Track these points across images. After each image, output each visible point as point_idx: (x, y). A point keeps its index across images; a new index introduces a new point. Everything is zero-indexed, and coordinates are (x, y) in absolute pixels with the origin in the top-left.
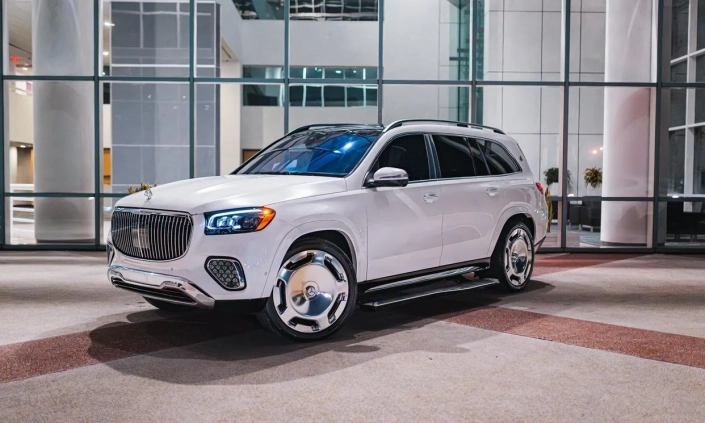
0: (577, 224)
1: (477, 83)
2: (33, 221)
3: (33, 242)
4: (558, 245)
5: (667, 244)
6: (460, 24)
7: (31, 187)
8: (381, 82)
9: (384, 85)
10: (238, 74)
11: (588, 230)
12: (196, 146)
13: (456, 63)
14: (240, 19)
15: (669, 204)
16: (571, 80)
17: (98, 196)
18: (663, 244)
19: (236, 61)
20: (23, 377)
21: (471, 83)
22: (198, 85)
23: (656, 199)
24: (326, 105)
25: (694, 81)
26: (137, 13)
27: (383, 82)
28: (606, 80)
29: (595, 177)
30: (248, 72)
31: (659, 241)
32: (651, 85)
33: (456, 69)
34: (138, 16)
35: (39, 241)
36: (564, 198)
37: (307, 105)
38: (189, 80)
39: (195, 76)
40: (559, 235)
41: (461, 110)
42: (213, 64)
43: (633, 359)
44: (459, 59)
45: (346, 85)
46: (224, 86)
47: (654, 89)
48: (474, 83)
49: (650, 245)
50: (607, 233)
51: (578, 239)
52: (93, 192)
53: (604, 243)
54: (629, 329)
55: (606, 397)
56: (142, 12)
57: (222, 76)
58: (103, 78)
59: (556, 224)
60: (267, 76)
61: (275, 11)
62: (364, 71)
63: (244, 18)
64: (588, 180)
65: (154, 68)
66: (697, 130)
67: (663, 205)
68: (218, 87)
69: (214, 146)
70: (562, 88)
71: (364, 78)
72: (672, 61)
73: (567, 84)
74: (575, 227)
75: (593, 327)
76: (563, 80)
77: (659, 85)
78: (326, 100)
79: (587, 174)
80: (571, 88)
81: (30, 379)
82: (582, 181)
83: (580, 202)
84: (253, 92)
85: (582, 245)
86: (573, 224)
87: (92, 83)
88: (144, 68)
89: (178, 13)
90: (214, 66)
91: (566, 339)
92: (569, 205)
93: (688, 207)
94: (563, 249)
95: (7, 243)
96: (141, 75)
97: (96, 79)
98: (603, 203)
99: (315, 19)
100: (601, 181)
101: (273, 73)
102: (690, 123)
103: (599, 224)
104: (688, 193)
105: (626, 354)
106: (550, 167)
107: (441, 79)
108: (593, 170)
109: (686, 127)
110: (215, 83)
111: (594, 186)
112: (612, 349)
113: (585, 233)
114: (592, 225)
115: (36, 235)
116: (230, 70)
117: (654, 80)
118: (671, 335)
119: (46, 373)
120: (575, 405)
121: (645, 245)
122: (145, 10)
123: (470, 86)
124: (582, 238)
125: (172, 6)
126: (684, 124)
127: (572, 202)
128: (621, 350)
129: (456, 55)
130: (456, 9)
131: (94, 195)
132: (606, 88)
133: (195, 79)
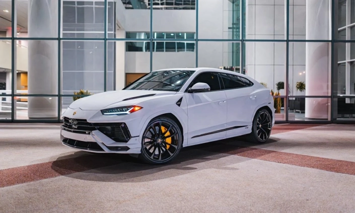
0: (293, 110)
1: (244, 41)
2: (27, 108)
3: (27, 118)
4: (284, 119)
5: (338, 119)
6: (233, 11)
7: (26, 92)
8: (197, 40)
9: (199, 42)
10: (124, 37)
11: (299, 112)
12: (107, 71)
13: (231, 30)
14: (125, 8)
15: (338, 99)
16: (290, 39)
17: (60, 96)
18: (336, 119)
19: (123, 29)
20: (37, 180)
21: (241, 41)
22: (108, 42)
23: (333, 96)
24: (166, 51)
25: (349, 39)
26: (74, 6)
27: (198, 40)
28: (307, 39)
29: (301, 86)
30: (129, 35)
31: (334, 117)
32: (328, 41)
33: (231, 33)
34: (75, 7)
35: (30, 118)
36: (287, 97)
37: (156, 51)
40: (285, 114)
41: (234, 54)
42: (112, 31)
44: (233, 28)
45: (176, 41)
46: (117, 42)
47: (330, 43)
49: (329, 119)
50: (308, 114)
51: (294, 117)
52: (57, 94)
53: (307, 118)
54: (321, 158)
56: (76, 5)
57: (117, 38)
58: (62, 39)
59: (283, 110)
60: (137, 38)
61: (141, 5)
62: (185, 34)
63: (126, 8)
64: (298, 88)
65: (83, 34)
66: (351, 63)
67: (336, 99)
68: (115, 43)
69: (113, 71)
70: (286, 42)
71: (185, 38)
72: (339, 29)
73: (288, 41)
74: (291, 111)
76: (286, 39)
77: (333, 41)
78: (166, 48)
79: (298, 85)
80: (290, 43)
81: (40, 181)
82: (295, 88)
83: (294, 99)
84: (130, 45)
85: (296, 119)
86: (291, 109)
87: (57, 41)
88: (77, 33)
89: (94, 6)
90: (113, 32)
91: (291, 163)
92: (289, 100)
93: (348, 101)
94: (287, 121)
95: (15, 119)
96: (76, 37)
97: (59, 39)
98: (306, 99)
99: (162, 9)
100: (305, 89)
101: (140, 36)
102: (348, 59)
103: (304, 109)
104: (348, 94)
105: (320, 169)
106: (279, 82)
107: (224, 39)
108: (300, 83)
109: (346, 61)
110: (113, 41)
111: (301, 91)
113: (297, 114)
114: (300, 110)
115: (29, 115)
116: (121, 35)
117: (330, 39)
118: (341, 161)
119: (47, 178)
121: (327, 119)
122: (78, 4)
123: (241, 42)
124: (296, 116)
125: (91, 3)
126: (345, 60)
127: (290, 99)
128: (317, 168)
129: (231, 26)
130: (232, 4)
131: (57, 96)
132: (307, 43)
133: (107, 39)
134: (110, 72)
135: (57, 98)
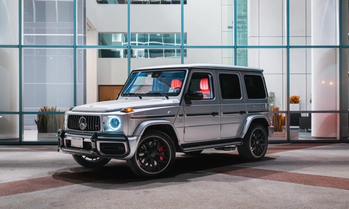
10: (96, 43)
12: (77, 84)
17: (21, 113)
18: (347, 138)
19: (95, 30)
28: (312, 45)
30: (103, 39)
31: (343, 136)
32: (336, 47)
36: (288, 112)
40: (286, 133)
46: (88, 50)
47: (338, 49)
49: (338, 138)
50: (314, 133)
52: (18, 111)
53: (313, 137)
57: (87, 45)
58: (24, 46)
73: (288, 47)
76: (286, 45)
77: (341, 47)
85: (300, 139)
87: (18, 49)
90: (82, 35)
94: (288, 141)
98: (313, 114)
101: (116, 38)
103: (310, 127)
116: (93, 40)
117: (338, 44)
121: (336, 138)
124: (300, 135)
131: (19, 113)
133: (76, 47)
134: (80, 84)
135: (18, 115)
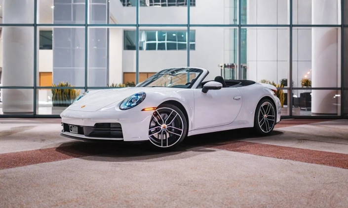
1: (242, 26)
3: (2, 113)
4: (288, 114)
16: (293, 24)
17: (36, 88)
21: (238, 26)
22: (90, 28)
23: (342, 89)
27: (190, 26)
28: (313, 24)
29: (307, 83)
30: (126, 33)
32: (338, 26)
35: (4, 113)
36: (291, 88)
38: (85, 25)
39: (88, 23)
40: (289, 109)
41: (236, 52)
43: (339, 169)
45: (178, 42)
47: (340, 28)
48: (240, 26)
49: (339, 114)
50: (314, 109)
52: (33, 86)
53: (313, 114)
54: (333, 153)
55: (324, 191)
58: (39, 25)
64: (303, 85)
69: (106, 68)
70: (289, 28)
73: (291, 26)
75: (311, 153)
76: (289, 24)
77: (343, 26)
79: (303, 82)
80: (294, 28)
85: (301, 115)
87: (33, 28)
91: (294, 158)
94: (291, 117)
97: (35, 25)
98: (312, 91)
108: (306, 80)
112: (324, 164)
114: (306, 107)
115: (3, 110)
117: (340, 23)
120: (302, 196)
121: (337, 114)
123: (238, 28)
129: (232, 22)
131: (33, 88)
132: (313, 28)
133: (88, 25)
135: (33, 90)
